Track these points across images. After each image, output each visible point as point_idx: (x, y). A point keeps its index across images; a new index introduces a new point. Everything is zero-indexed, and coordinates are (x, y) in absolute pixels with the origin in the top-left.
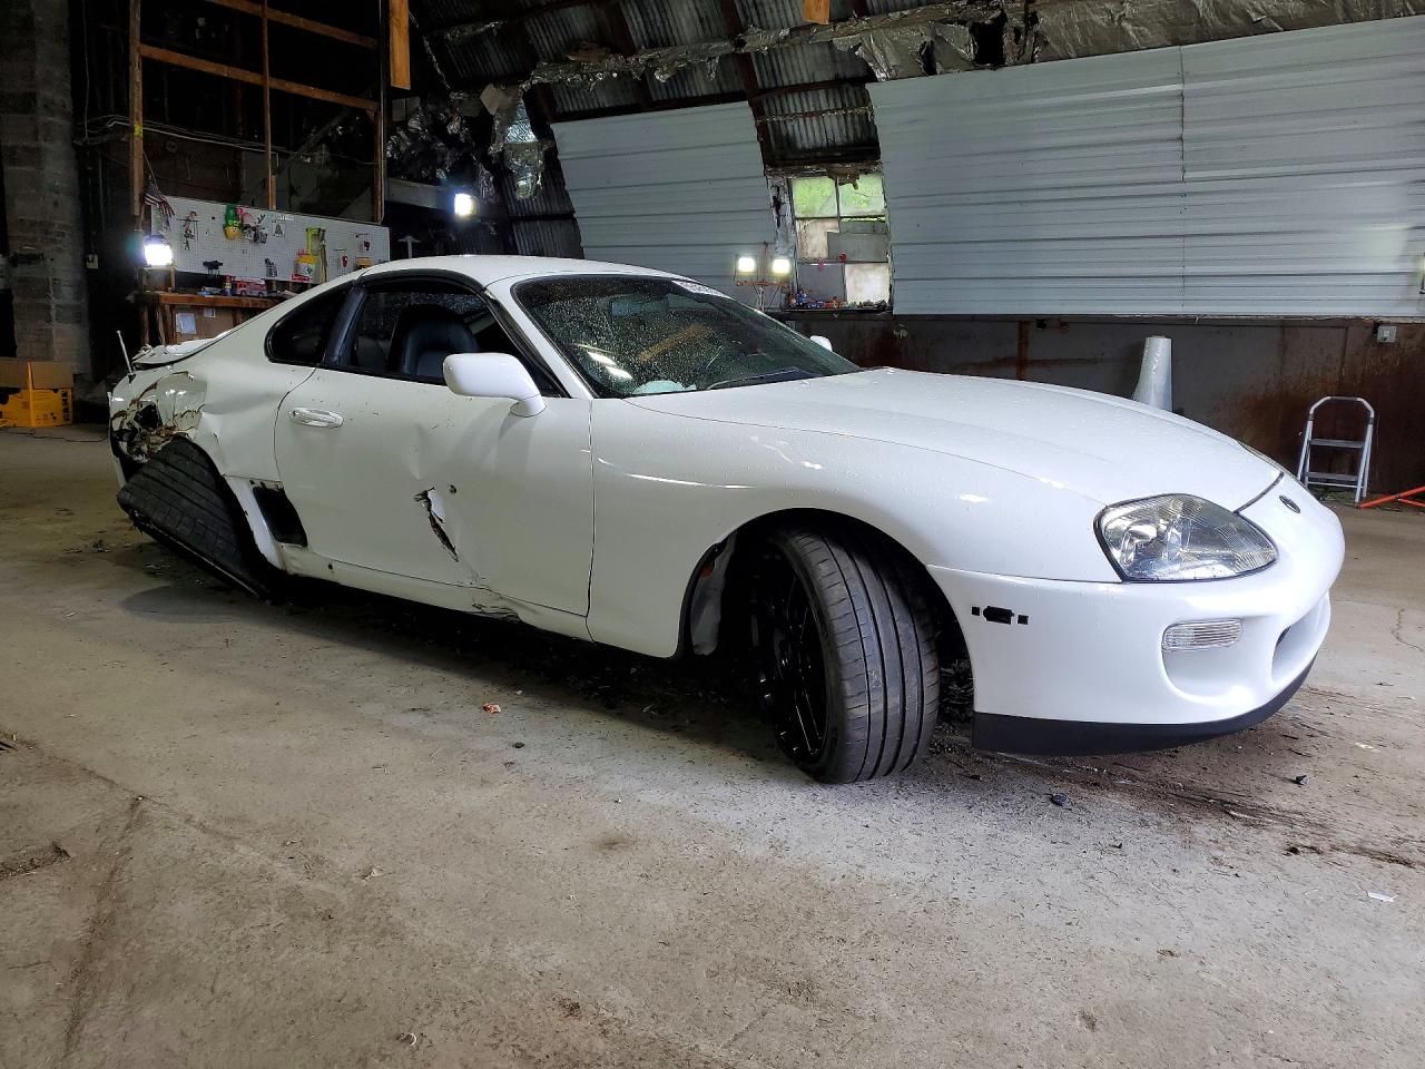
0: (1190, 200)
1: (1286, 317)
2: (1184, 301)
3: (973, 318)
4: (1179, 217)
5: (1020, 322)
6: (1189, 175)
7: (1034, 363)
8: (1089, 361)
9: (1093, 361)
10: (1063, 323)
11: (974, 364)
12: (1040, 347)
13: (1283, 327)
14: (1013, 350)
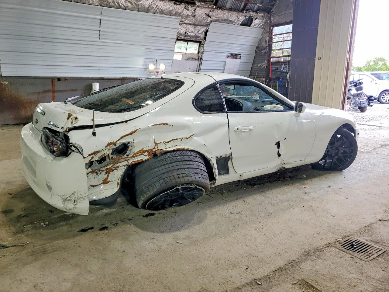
0: (100, 47)
1: (122, 77)
2: (99, 73)
3: (35, 78)
4: (98, 51)
5: (52, 79)
6: (101, 40)
7: (57, 91)
8: (74, 90)
9: (76, 90)
10: (66, 79)
11: (36, 92)
12: (59, 86)
13: (122, 80)
14: (50, 88)
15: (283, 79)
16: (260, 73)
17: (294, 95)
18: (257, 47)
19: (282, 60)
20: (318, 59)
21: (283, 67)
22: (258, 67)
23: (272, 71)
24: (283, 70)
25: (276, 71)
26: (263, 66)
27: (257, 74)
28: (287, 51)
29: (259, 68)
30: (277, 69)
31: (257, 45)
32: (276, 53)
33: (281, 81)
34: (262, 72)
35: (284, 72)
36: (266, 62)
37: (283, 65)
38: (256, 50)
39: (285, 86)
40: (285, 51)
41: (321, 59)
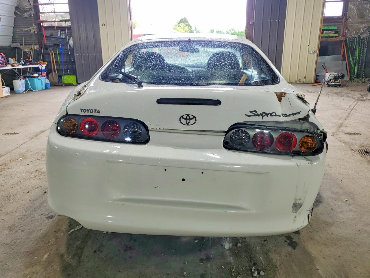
15: (63, 46)
16: (28, 39)
17: (82, 62)
18: (17, 8)
19: (57, 25)
20: (102, 25)
21: (59, 33)
22: (22, 33)
23: (46, 37)
24: (60, 36)
25: (52, 37)
26: (32, 31)
27: (25, 40)
28: (60, 15)
29: (24, 34)
30: (52, 35)
31: (16, 5)
32: (47, 17)
33: (61, 48)
34: (32, 38)
35: (63, 38)
36: (35, 27)
37: (59, 31)
38: (15, 11)
39: (68, 53)
40: (59, 15)
41: (105, 25)
